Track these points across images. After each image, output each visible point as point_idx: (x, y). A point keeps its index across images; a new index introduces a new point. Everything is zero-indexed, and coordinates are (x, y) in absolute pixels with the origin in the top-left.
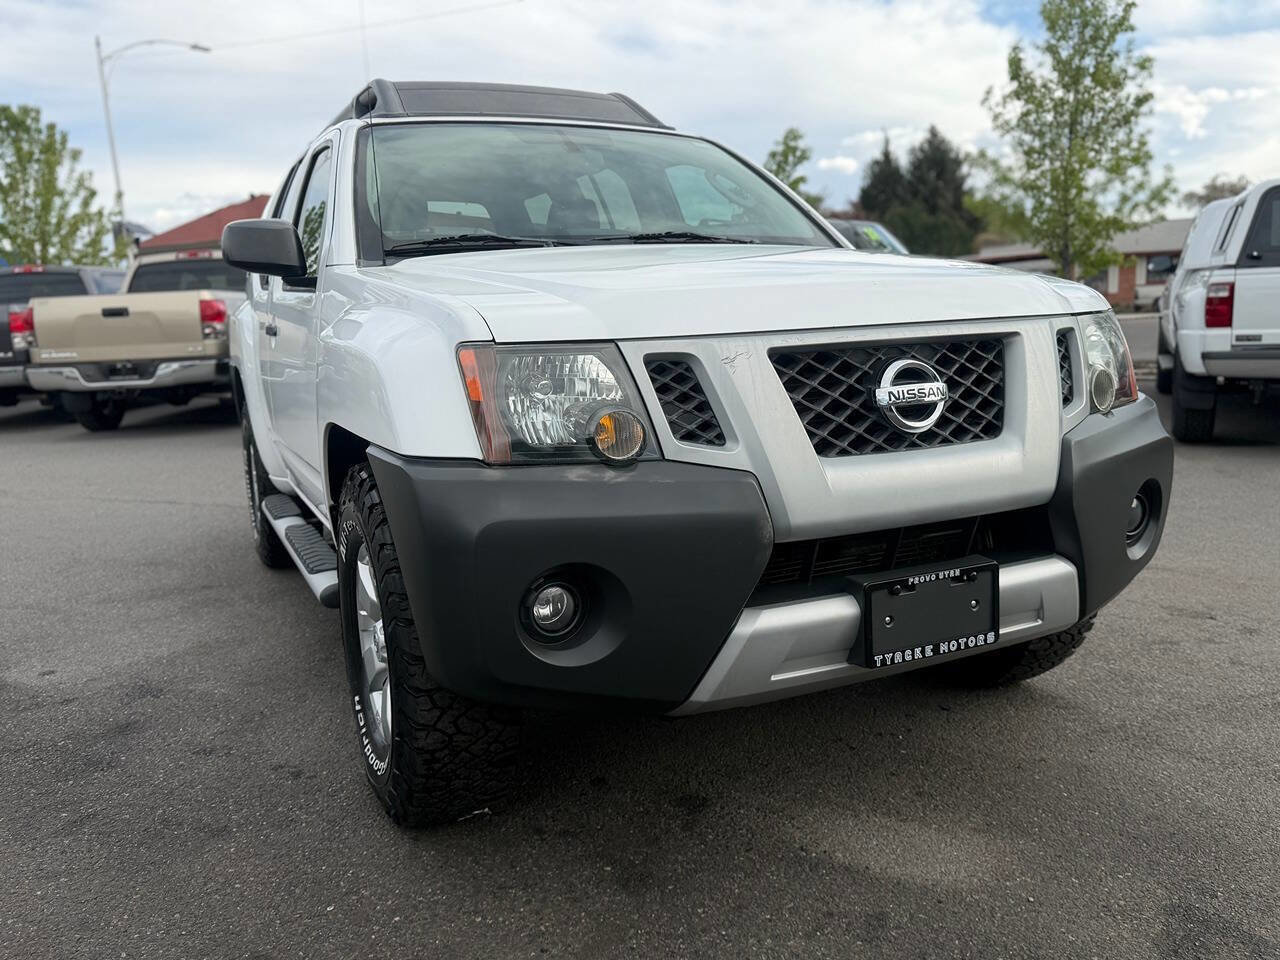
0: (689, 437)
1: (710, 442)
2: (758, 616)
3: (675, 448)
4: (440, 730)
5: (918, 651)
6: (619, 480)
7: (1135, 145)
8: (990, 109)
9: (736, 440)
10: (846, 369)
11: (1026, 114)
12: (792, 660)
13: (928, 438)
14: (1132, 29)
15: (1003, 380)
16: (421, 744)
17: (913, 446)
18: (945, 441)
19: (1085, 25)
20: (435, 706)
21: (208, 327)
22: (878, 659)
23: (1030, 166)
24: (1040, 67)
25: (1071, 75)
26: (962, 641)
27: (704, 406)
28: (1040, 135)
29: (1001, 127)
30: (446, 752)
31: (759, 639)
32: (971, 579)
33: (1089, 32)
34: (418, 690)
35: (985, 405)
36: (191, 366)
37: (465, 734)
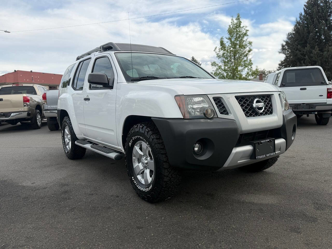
0: (221, 113)
1: (226, 114)
2: (236, 149)
3: (220, 115)
4: (169, 177)
5: (263, 156)
6: (211, 121)
7: (248, 61)
8: (216, 52)
9: (231, 113)
10: (247, 100)
11: (224, 54)
12: (242, 158)
13: (261, 114)
14: (248, 35)
15: (271, 103)
16: (165, 180)
17: (259, 115)
18: (264, 115)
19: (237, 34)
20: (168, 172)
21: (25, 104)
22: (257, 157)
23: (225, 65)
24: (227, 43)
25: (234, 45)
26: (270, 154)
27: (224, 107)
28: (227, 58)
29: (219, 56)
30: (170, 182)
31: (237, 153)
32: (271, 141)
33: (238, 36)
34: (165, 168)
35: (269, 108)
36: (21, 114)
37: (173, 178)
